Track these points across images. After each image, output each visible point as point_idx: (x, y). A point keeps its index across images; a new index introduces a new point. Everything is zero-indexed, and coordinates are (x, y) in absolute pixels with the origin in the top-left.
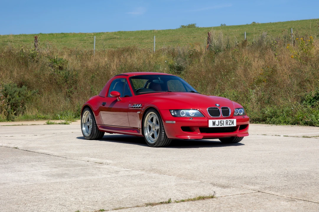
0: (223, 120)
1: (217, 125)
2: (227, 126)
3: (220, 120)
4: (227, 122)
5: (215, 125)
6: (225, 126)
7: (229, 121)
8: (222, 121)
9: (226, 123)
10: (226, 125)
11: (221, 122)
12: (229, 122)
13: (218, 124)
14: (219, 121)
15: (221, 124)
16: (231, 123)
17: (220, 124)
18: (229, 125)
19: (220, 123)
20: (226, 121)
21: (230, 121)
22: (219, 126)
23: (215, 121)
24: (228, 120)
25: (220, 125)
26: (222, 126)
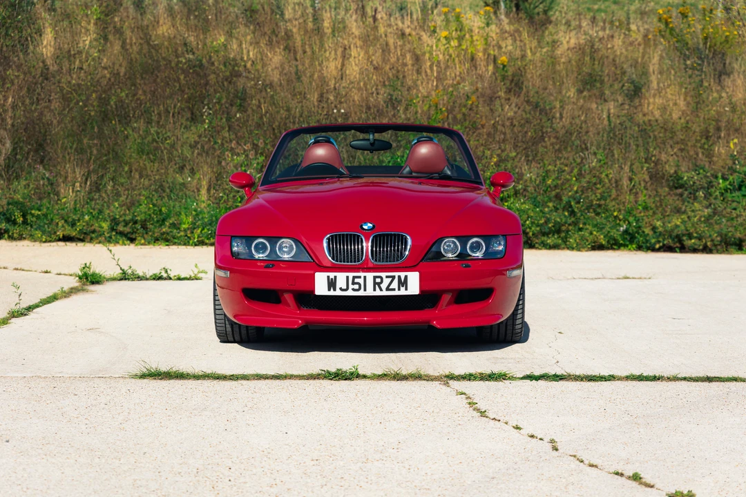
0: (362, 274)
1: (341, 289)
2: (378, 293)
3: (351, 275)
4: (378, 280)
5: (335, 290)
6: (370, 292)
7: (387, 277)
8: (360, 277)
9: (375, 283)
10: (375, 290)
11: (356, 280)
12: (386, 282)
13: (345, 287)
14: (348, 277)
15: (356, 287)
16: (395, 285)
17: (351, 286)
18: (388, 289)
19: (354, 283)
20: (375, 278)
21: (390, 279)
22: (350, 293)
23: (335, 277)
24: (383, 275)
25: (353, 290)
26: (361, 293)
